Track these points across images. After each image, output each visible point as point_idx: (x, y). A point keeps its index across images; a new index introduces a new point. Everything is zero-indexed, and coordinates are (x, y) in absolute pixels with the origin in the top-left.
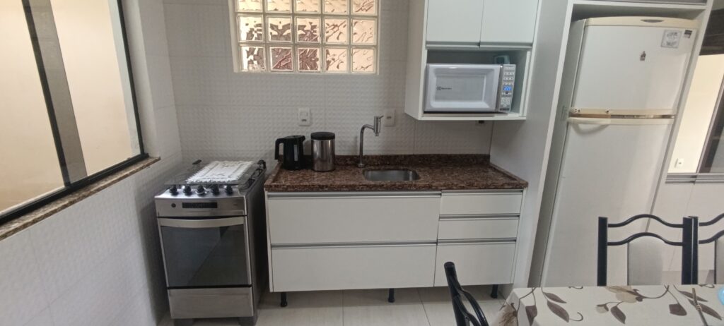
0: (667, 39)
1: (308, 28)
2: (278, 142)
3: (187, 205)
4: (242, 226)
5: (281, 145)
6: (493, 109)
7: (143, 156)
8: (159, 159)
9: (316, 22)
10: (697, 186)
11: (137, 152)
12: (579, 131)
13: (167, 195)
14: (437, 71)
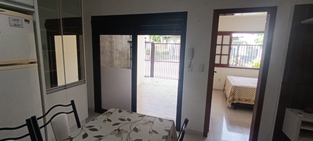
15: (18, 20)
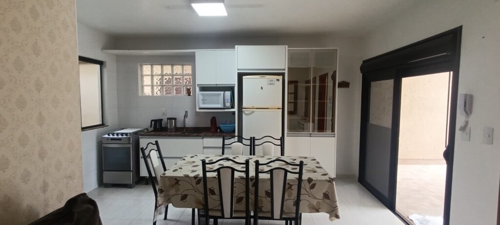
0: (269, 82)
1: (168, 79)
2: (152, 121)
3: (112, 139)
4: (130, 148)
5: (153, 122)
6: (223, 107)
7: (103, 125)
8: (108, 126)
9: (171, 77)
10: (312, 138)
11: (101, 123)
12: (245, 114)
13: (107, 136)
14: (202, 94)
15: (272, 80)
